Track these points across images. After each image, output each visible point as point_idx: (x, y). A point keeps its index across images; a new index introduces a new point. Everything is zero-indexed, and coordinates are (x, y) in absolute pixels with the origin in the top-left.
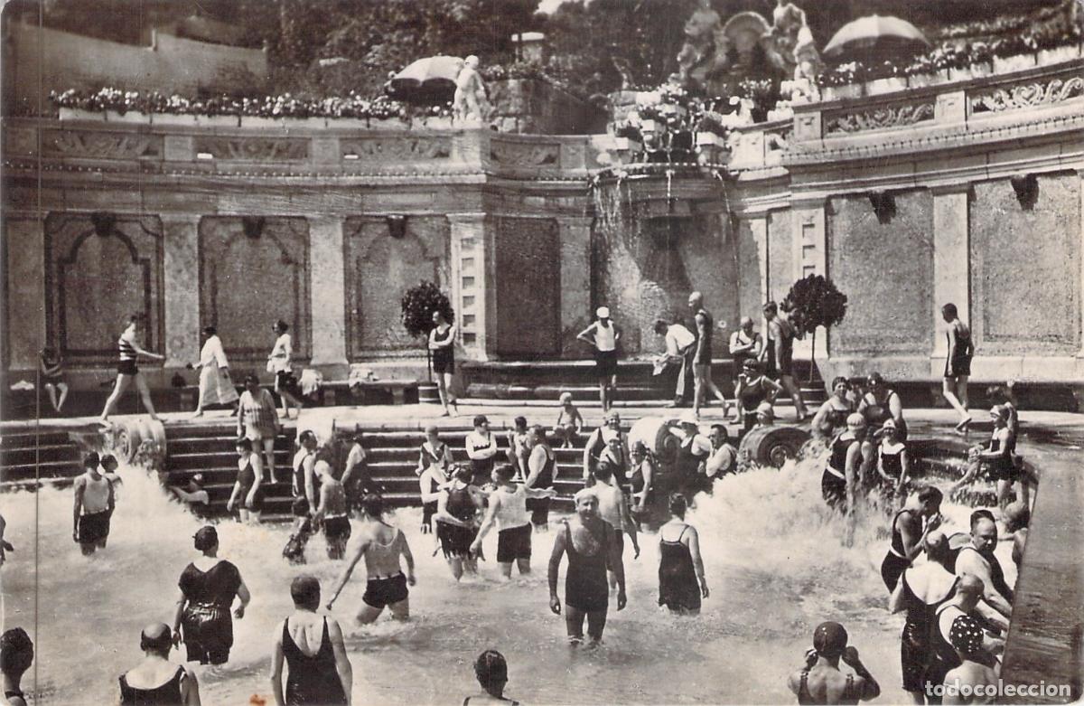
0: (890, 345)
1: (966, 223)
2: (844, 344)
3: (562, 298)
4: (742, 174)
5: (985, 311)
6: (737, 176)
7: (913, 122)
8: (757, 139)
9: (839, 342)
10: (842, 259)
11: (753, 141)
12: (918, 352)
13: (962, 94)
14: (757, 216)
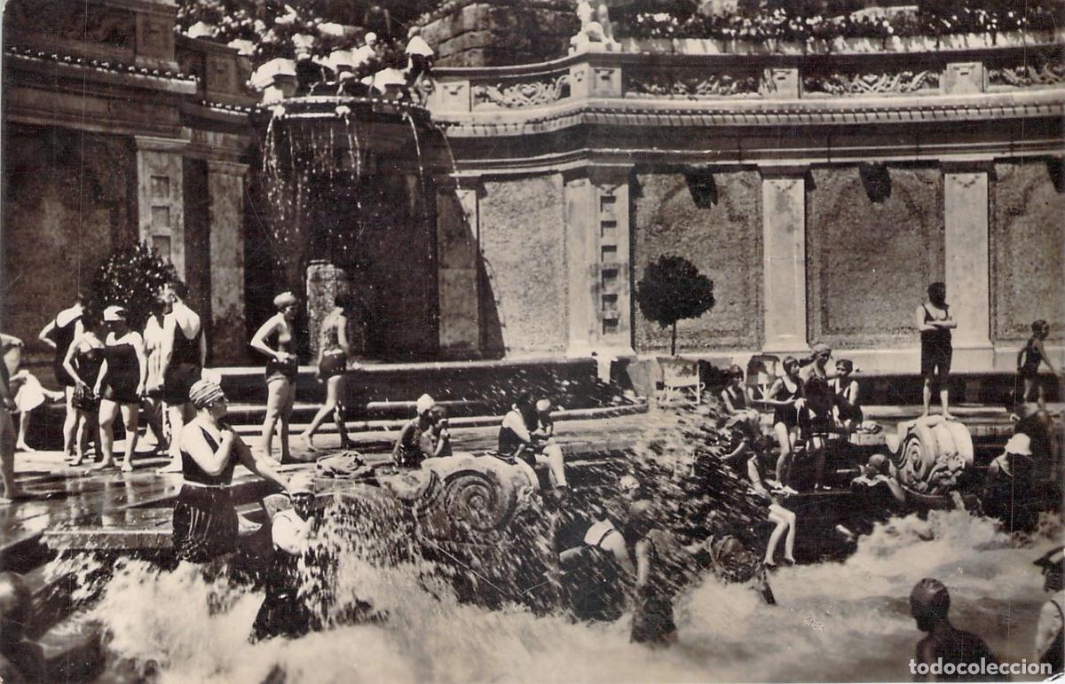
0: (707, 340)
1: (803, 208)
2: (649, 338)
3: (212, 276)
4: (450, 128)
5: (823, 302)
6: (445, 129)
7: (732, 93)
8: (460, 88)
9: (644, 338)
10: (647, 240)
11: (454, 89)
12: (741, 346)
13: (795, 71)
14: (467, 183)
